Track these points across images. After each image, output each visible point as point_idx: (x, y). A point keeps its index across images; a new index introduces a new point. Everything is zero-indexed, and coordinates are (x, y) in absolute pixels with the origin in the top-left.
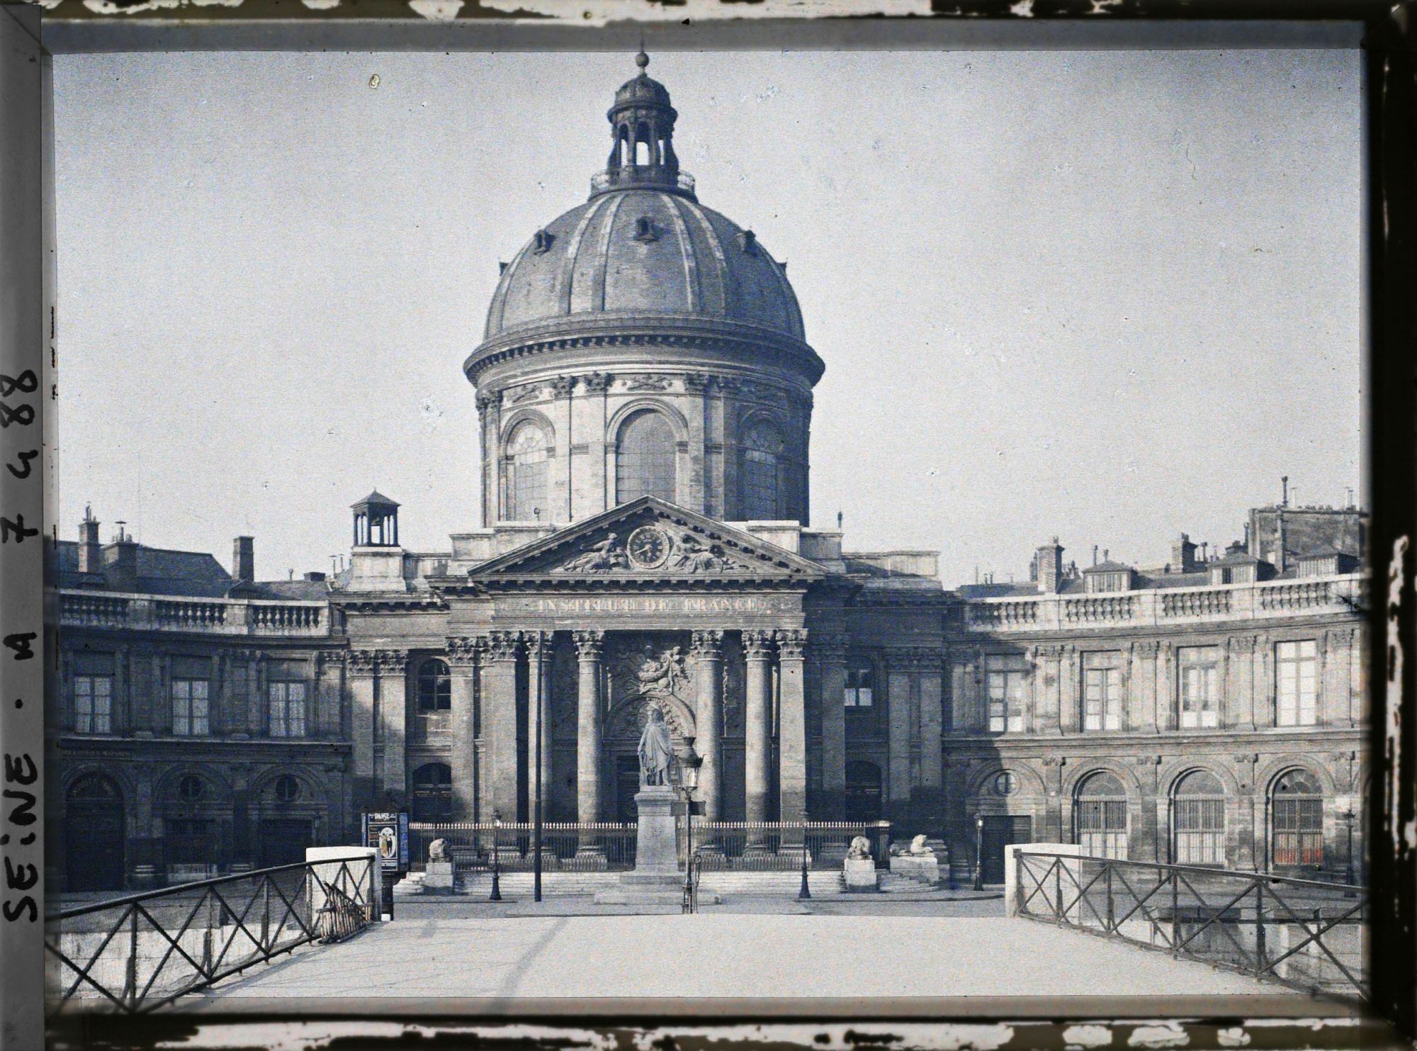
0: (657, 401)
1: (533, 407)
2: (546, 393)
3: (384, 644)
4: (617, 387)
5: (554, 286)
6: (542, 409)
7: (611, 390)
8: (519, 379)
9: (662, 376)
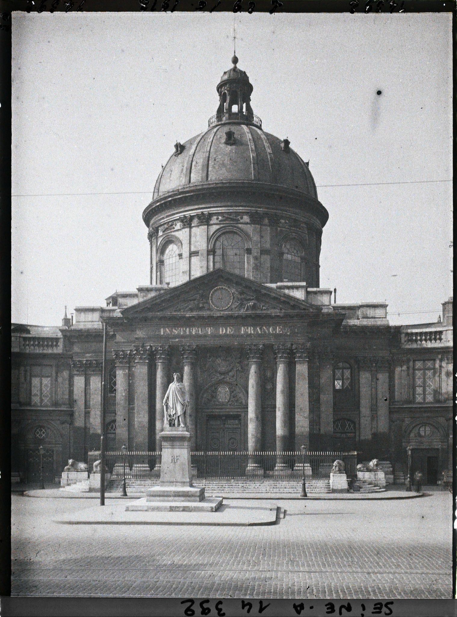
0: (235, 227)
1: (173, 233)
2: (178, 225)
3: (91, 357)
4: (214, 220)
5: (182, 170)
6: (176, 234)
7: (211, 222)
8: (165, 219)
9: (237, 214)
